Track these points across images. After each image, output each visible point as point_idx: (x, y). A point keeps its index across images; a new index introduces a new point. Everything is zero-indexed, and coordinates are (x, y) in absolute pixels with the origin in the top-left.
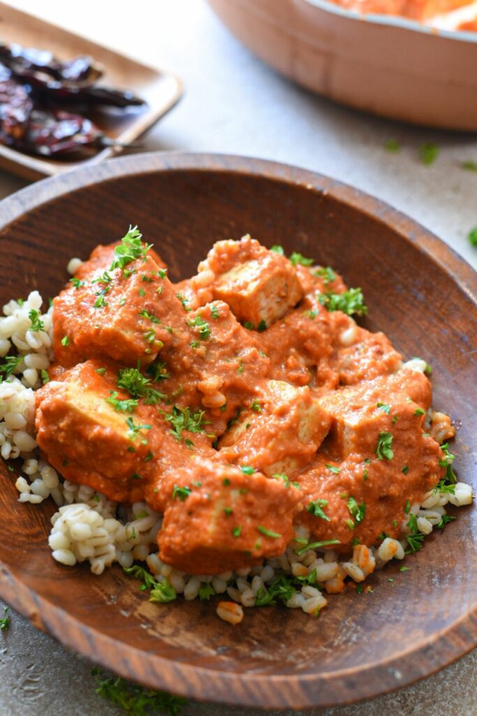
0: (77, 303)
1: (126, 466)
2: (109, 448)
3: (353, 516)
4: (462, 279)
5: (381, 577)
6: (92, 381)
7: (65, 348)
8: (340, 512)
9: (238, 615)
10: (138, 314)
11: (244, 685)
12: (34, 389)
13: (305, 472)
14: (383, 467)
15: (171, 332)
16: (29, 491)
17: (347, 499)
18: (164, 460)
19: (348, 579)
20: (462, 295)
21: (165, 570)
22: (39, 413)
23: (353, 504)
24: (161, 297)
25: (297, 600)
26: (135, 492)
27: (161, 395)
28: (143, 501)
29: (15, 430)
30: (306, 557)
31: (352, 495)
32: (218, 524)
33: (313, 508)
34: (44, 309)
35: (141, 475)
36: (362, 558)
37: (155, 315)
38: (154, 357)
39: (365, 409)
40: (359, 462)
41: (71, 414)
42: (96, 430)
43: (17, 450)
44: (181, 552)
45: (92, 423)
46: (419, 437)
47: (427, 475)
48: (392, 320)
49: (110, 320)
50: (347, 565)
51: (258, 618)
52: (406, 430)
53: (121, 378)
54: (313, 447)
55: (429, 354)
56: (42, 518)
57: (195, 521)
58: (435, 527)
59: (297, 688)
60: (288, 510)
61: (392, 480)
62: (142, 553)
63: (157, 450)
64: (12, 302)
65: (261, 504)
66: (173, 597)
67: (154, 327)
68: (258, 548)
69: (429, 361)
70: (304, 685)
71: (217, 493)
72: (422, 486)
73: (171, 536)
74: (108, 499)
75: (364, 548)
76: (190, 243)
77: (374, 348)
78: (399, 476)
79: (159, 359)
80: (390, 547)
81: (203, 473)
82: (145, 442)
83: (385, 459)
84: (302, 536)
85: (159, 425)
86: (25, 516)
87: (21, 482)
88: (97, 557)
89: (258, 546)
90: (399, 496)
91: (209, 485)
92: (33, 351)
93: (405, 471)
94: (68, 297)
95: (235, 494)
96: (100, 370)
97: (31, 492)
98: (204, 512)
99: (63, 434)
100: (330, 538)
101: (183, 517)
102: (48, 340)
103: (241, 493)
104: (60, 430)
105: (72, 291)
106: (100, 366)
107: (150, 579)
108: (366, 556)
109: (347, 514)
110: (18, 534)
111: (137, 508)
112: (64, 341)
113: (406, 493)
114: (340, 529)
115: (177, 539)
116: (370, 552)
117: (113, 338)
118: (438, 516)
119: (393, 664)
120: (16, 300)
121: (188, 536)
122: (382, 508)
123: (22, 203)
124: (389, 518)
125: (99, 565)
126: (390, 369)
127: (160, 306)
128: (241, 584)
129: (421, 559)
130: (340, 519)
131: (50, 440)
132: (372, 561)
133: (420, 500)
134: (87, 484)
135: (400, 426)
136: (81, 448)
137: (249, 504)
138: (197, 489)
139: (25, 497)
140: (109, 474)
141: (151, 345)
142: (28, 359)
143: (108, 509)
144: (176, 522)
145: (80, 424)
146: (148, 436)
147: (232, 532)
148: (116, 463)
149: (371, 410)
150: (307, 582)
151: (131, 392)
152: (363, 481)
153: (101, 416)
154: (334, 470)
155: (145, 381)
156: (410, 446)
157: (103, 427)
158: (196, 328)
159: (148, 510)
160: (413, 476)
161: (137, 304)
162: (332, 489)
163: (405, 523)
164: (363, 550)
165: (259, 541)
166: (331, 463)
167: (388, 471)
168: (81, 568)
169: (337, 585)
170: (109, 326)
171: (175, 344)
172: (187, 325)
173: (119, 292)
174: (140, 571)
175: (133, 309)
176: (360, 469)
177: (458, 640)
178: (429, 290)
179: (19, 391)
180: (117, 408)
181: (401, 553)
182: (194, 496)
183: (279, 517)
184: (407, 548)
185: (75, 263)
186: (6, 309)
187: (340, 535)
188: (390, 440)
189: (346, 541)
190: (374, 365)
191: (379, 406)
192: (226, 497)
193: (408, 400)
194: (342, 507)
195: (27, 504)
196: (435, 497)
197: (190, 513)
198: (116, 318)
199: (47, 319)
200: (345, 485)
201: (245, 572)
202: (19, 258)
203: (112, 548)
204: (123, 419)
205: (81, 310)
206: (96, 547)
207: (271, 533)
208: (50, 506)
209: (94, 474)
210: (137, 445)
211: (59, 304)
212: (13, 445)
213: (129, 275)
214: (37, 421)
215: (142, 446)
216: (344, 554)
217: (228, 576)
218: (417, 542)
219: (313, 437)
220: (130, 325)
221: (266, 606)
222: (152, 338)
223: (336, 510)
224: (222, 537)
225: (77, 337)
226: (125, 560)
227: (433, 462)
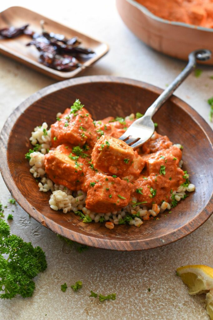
0: (59, 126)
1: (75, 177)
2: (68, 171)
3: (152, 194)
4: (193, 116)
5: (162, 215)
6: (64, 150)
7: (55, 141)
8: (147, 192)
9: (112, 226)
10: (79, 128)
12: (45, 154)
13: (136, 180)
14: (162, 177)
15: (90, 134)
16: (43, 188)
17: (150, 188)
18: (87, 176)
19: (151, 216)
20: (193, 121)
21: (88, 212)
22: (46, 161)
23: (152, 190)
24: (87, 122)
25: (133, 222)
26: (78, 187)
27: (87, 155)
28: (81, 190)
29: (38, 168)
30: (136, 208)
31: (152, 187)
32: (104, 193)
33: (138, 191)
34: (48, 129)
35: (80, 180)
36: (155, 208)
37: (85, 128)
38: (84, 142)
39: (156, 158)
40: (154, 176)
41: (56, 160)
42: (64, 165)
43: (39, 175)
44: (92, 204)
45: (63, 163)
46: (175, 168)
47: (178, 181)
48: (170, 131)
49: (69, 130)
50: (150, 211)
51: (119, 228)
52: (170, 165)
53: (73, 149)
54: (139, 171)
55: (182, 143)
56: (47, 196)
57: (97, 193)
58: (181, 199)
59: (129, 244)
60: (128, 190)
61: (166, 182)
62: (81, 207)
63: (85, 173)
64: (38, 127)
65: (119, 188)
66: (91, 221)
67: (84, 132)
68: (118, 202)
69: (182, 145)
70: (131, 243)
71: (104, 183)
72: (177, 185)
73: (90, 199)
74: (69, 189)
75: (156, 205)
76: (99, 107)
77: (162, 141)
78: (168, 181)
79: (86, 143)
80: (165, 205)
81: (99, 177)
82: (81, 169)
83: (163, 174)
84: (134, 201)
85: (86, 165)
86: (41, 195)
87: (40, 184)
88: (65, 207)
89: (118, 201)
90: (168, 188)
91: (101, 181)
92: (44, 143)
93: (170, 179)
94: (56, 125)
95: (110, 184)
96: (67, 147)
97: (44, 188)
98: (99, 190)
99: (53, 167)
100: (144, 201)
101: (93, 192)
102: (49, 139)
103: (112, 183)
104: (53, 165)
105: (57, 122)
106: (66, 146)
107: (83, 215)
108: (157, 207)
109: (150, 193)
110: (39, 200)
111: (79, 192)
112: (55, 139)
113: (171, 187)
114: (147, 198)
115: (91, 200)
116: (158, 206)
117: (70, 136)
118: (183, 195)
119: (162, 238)
120: (39, 126)
121: (94, 198)
122: (162, 192)
123: (41, 94)
124: (165, 195)
125: (66, 210)
126: (167, 147)
127: (86, 126)
128: (114, 217)
129: (176, 209)
130: (147, 195)
131: (49, 169)
132: (159, 209)
133: (176, 190)
134: (63, 185)
135: (168, 164)
136: (60, 171)
137: (115, 187)
138: (97, 183)
139: (41, 189)
140: (69, 180)
141: (83, 138)
142: (43, 145)
143: (69, 193)
144: (91, 194)
145: (59, 163)
146: (82, 168)
147: (109, 196)
148: (71, 176)
149: (158, 158)
150: (136, 216)
151: (76, 154)
152: (155, 182)
153: (66, 161)
154: (145, 178)
155: (81, 150)
156: (172, 171)
157: (67, 164)
158: (99, 133)
159: (82, 192)
160: (173, 181)
161: (78, 125)
162: (145, 185)
163: (171, 197)
164: (155, 206)
165: (119, 200)
166: (145, 177)
167: (164, 179)
168: (60, 211)
169: (147, 218)
170: (69, 132)
171: (92, 138)
172: (96, 132)
173: (72, 121)
174: (80, 213)
175: (77, 126)
176: (154, 178)
177: (184, 230)
178: (182, 121)
179: (39, 155)
180: (72, 159)
182: (97, 185)
183: (125, 192)
184: (172, 206)
185: (59, 114)
186: (35, 129)
187: (147, 200)
188: (164, 168)
189: (149, 202)
190: (161, 145)
191: (161, 157)
192: (107, 185)
193: (171, 155)
194: (148, 191)
195: (42, 192)
196: (181, 188)
197: (95, 191)
198: (71, 129)
199: (49, 132)
200: (149, 183)
201: (115, 213)
202: (39, 113)
203: (70, 205)
204: (74, 162)
205: (60, 128)
206: (65, 204)
207: (123, 198)
208: (50, 192)
209: (64, 181)
210: (78, 170)
211: (53, 127)
212: (38, 173)
213: (76, 116)
214: (45, 163)
215: (80, 171)
216: (149, 207)
217: (109, 214)
218: (175, 204)
219: (139, 168)
220: (76, 132)
221: (122, 224)
222: (83, 135)
223: (146, 192)
224: (106, 198)
225: (59, 137)
226: (75, 210)
227: (181, 176)
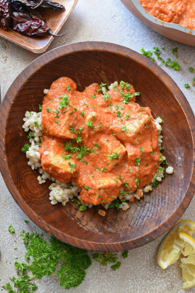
3: (137, 184)
5: (145, 197)
6: (57, 150)
8: (133, 184)
9: (104, 214)
11: (106, 246)
18: (81, 173)
19: (135, 199)
23: (136, 180)
24: (76, 118)
25: (121, 206)
27: (78, 149)
31: (137, 178)
32: (98, 200)
33: (125, 184)
35: (74, 177)
36: (139, 193)
41: (52, 166)
42: (60, 171)
43: (36, 167)
45: (59, 168)
48: (152, 102)
50: (135, 195)
51: (110, 212)
57: (91, 197)
58: (162, 178)
59: (120, 246)
62: (76, 195)
63: (78, 170)
64: (28, 112)
65: (110, 191)
68: (109, 201)
70: (122, 244)
71: (97, 192)
75: (140, 190)
80: (148, 188)
81: (92, 185)
82: (75, 170)
87: (39, 177)
88: (64, 201)
91: (94, 189)
95: (102, 191)
96: (59, 144)
97: (42, 180)
98: (93, 196)
100: (130, 191)
101: (87, 195)
103: (104, 190)
104: (49, 170)
106: (59, 142)
107: (79, 203)
109: (135, 184)
110: (40, 198)
111: (74, 183)
112: (47, 132)
114: (133, 188)
115: (86, 200)
119: (146, 236)
122: (145, 178)
124: (147, 180)
125: (64, 204)
127: (75, 122)
129: (157, 191)
130: (133, 186)
131: (46, 171)
132: (142, 193)
136: (56, 175)
137: (106, 192)
138: (91, 189)
139: (40, 183)
140: (65, 179)
144: (85, 195)
145: (55, 168)
146: (76, 167)
147: (102, 200)
148: (67, 177)
150: (123, 201)
151: (69, 151)
153: (61, 165)
154: (131, 171)
157: (62, 169)
162: (130, 177)
163: (152, 181)
165: (110, 199)
168: (59, 204)
169: (132, 200)
170: (61, 134)
174: (76, 200)
175: (67, 126)
177: (164, 228)
180: (66, 159)
181: (151, 189)
182: (90, 191)
183: (115, 191)
184: (153, 187)
185: (46, 91)
186: (26, 115)
187: (133, 190)
192: (99, 192)
194: (134, 182)
197: (89, 195)
198: (63, 131)
200: (134, 175)
202: (27, 95)
203: (67, 197)
204: (67, 163)
207: (113, 196)
210: (72, 172)
213: (65, 112)
215: (74, 172)
218: (156, 185)
221: (112, 208)
224: (99, 202)
226: (71, 197)
